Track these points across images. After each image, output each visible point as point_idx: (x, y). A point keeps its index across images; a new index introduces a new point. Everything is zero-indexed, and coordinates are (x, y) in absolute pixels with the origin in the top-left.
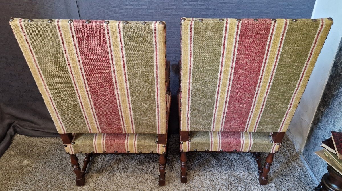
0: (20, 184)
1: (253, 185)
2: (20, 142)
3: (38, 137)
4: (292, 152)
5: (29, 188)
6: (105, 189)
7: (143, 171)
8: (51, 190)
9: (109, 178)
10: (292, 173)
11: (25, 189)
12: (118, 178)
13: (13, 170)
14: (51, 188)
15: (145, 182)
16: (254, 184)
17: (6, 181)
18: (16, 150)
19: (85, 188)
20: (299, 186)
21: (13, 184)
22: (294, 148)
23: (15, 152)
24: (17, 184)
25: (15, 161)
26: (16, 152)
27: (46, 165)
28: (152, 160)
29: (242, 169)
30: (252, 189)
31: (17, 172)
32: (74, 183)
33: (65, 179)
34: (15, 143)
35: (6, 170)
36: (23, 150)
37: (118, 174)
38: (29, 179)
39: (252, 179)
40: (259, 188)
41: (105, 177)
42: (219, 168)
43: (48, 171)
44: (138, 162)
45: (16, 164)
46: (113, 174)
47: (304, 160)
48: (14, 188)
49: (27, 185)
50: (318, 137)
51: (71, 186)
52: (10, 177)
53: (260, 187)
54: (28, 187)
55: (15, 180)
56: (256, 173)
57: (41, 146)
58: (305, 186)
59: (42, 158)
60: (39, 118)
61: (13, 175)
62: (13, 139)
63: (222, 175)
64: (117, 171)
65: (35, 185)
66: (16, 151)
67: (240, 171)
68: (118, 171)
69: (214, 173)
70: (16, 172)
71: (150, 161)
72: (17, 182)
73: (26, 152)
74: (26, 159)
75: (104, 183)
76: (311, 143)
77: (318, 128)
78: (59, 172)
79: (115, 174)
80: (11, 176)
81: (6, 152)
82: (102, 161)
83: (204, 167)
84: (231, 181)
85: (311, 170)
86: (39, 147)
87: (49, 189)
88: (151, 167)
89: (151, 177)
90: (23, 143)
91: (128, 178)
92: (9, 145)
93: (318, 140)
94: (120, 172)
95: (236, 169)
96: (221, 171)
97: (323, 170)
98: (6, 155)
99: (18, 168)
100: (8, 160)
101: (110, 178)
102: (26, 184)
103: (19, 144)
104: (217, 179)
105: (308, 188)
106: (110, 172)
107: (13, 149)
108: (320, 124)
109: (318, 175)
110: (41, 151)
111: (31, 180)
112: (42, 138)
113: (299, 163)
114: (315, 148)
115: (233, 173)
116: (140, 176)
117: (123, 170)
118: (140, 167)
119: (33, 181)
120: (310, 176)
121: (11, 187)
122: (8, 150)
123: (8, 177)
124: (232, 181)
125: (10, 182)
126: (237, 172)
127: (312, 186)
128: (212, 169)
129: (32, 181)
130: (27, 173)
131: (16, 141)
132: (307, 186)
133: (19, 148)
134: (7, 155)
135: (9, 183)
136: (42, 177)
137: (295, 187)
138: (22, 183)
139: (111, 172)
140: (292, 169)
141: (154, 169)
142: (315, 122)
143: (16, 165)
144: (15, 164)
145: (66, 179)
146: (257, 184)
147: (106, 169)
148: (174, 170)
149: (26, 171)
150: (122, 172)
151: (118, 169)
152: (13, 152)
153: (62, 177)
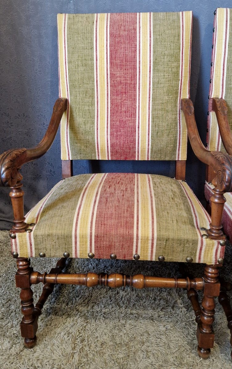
6: (104, 319)
8: (16, 313)
9: (109, 298)
12: (123, 299)
14: (15, 311)
19: (71, 314)
27: (9, 272)
28: (174, 271)
32: (52, 303)
43: (13, 281)
57: (5, 242)
59: (5, 259)
60: (6, 204)
71: (171, 273)
75: (101, 307)
79: (118, 293)
82: (94, 269)
86: (2, 244)
87: (12, 312)
91: (141, 301)
110: (5, 250)
112: (7, 231)
136: (3, 291)
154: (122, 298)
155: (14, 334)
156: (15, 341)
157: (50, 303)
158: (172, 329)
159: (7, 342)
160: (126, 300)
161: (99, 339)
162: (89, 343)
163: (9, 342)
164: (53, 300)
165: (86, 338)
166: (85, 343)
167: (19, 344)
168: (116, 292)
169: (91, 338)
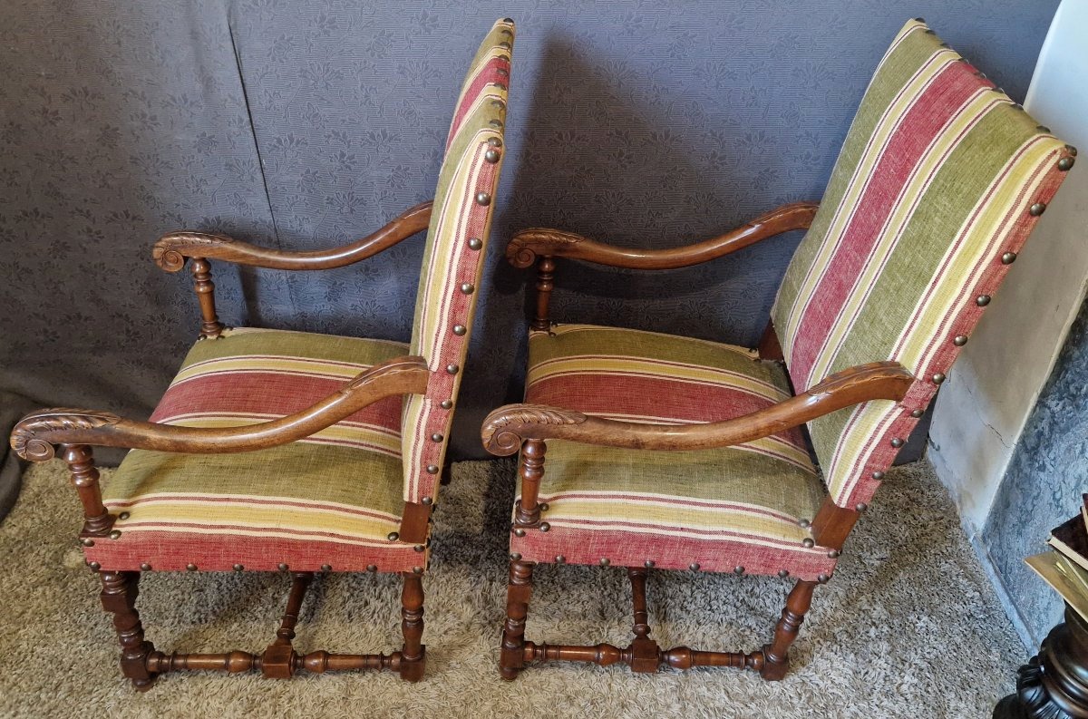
0: (58, 635)
1: (818, 646)
2: (51, 484)
3: (110, 467)
4: (946, 527)
5: (87, 649)
7: (458, 591)
9: (346, 616)
10: (945, 604)
11: (76, 653)
12: (376, 615)
13: (35, 587)
15: (465, 631)
16: (819, 642)
17: (13, 627)
18: (41, 513)
20: (969, 652)
21: (34, 638)
22: (955, 513)
23: (37, 521)
24: (49, 635)
25: (38, 554)
26: (42, 522)
29: (782, 587)
30: (815, 659)
31: (47, 593)
33: (203, 621)
34: (36, 490)
35: (12, 587)
36: (62, 514)
37: (374, 603)
38: (88, 619)
39: (812, 624)
40: (836, 657)
41: (333, 613)
42: (705, 582)
44: (441, 561)
45: (42, 565)
46: (358, 605)
47: (987, 560)
48: (39, 649)
49: (81, 642)
50: (1035, 494)
51: (222, 645)
52: (23, 613)
53: (839, 654)
54: (84, 649)
55: (41, 621)
56: (826, 604)
58: (988, 651)
61: (35, 604)
62: (28, 473)
63: (715, 607)
64: (372, 591)
65: (106, 639)
66: (40, 519)
67: (775, 596)
68: (375, 590)
69: (690, 600)
70: (44, 593)
71: (480, 557)
72: (49, 629)
73: (73, 521)
74: (73, 548)
76: (1010, 507)
77: (1037, 465)
78: (183, 594)
79: (367, 603)
80: (29, 608)
81: (9, 520)
83: (657, 580)
84: (744, 631)
85: (1009, 595)
88: (483, 578)
89: (483, 613)
90: (63, 489)
92: (18, 497)
93: (1035, 503)
94: (380, 594)
95: (761, 587)
96: (713, 596)
97: (1049, 603)
98: (8, 531)
99: (50, 579)
100: (15, 550)
101: (350, 615)
102: (77, 634)
103: (50, 491)
104: (699, 624)
105: (997, 659)
106: (348, 594)
107: (29, 509)
108: (1044, 453)
109: (1030, 614)
111: (93, 622)
113: (969, 566)
114: (1024, 527)
115: (753, 602)
116: (448, 611)
117: (392, 589)
118: (447, 576)
119: (99, 628)
120: (1003, 616)
121: (30, 646)
122: (15, 512)
123: (19, 610)
124: (748, 633)
125: (24, 627)
126: (764, 600)
127: (1010, 650)
128: (684, 586)
129: (96, 625)
130: (80, 598)
131: (38, 481)
132: (994, 651)
133: (49, 506)
134: (13, 533)
135: (21, 632)
137: (955, 654)
138: (66, 632)
139: (352, 595)
140: (947, 587)
141: (491, 584)
142: (1027, 442)
143: (44, 568)
144: (40, 563)
145: (206, 622)
146: (829, 643)
147: (337, 584)
148: (559, 589)
149: (76, 589)
150: (389, 597)
151: (376, 585)
152: (29, 521)
153: (195, 613)
154: (374, 612)
155: (159, 696)
156: (161, 708)
157: (229, 632)
158: (458, 666)
159: (147, 711)
160: (381, 616)
161: (321, 694)
162: (303, 701)
163: (150, 710)
164: (233, 628)
165: (297, 694)
166: (295, 703)
167: (168, 714)
168: (362, 603)
169: (306, 694)
